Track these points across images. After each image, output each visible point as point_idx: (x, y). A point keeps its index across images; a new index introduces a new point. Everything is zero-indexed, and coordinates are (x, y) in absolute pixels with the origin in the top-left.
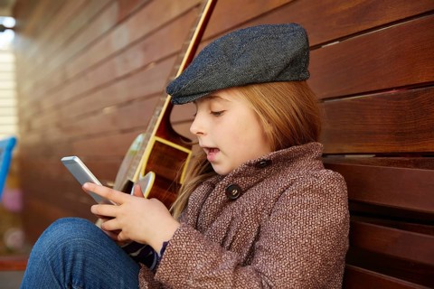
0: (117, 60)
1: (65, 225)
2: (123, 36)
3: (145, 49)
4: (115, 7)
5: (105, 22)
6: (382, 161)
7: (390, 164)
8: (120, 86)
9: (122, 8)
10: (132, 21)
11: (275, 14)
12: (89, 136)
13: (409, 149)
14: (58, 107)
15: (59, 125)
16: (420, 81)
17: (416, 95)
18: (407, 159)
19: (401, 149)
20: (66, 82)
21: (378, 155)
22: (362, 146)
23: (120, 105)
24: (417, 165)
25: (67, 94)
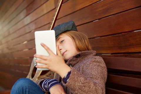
0: (26, 27)
1: (22, 81)
2: (28, 20)
3: (35, 24)
4: (25, 11)
5: (22, 15)
6: (114, 55)
7: (117, 56)
8: (28, 35)
9: (27, 11)
10: (31, 15)
11: (78, 12)
12: (18, 51)
13: (123, 52)
14: (7, 42)
15: (8, 48)
16: (126, 31)
17: (124, 35)
18: (123, 55)
19: (120, 52)
20: (9, 34)
21: (112, 54)
22: (108, 51)
23: (28, 41)
24: (126, 56)
25: (10, 38)
